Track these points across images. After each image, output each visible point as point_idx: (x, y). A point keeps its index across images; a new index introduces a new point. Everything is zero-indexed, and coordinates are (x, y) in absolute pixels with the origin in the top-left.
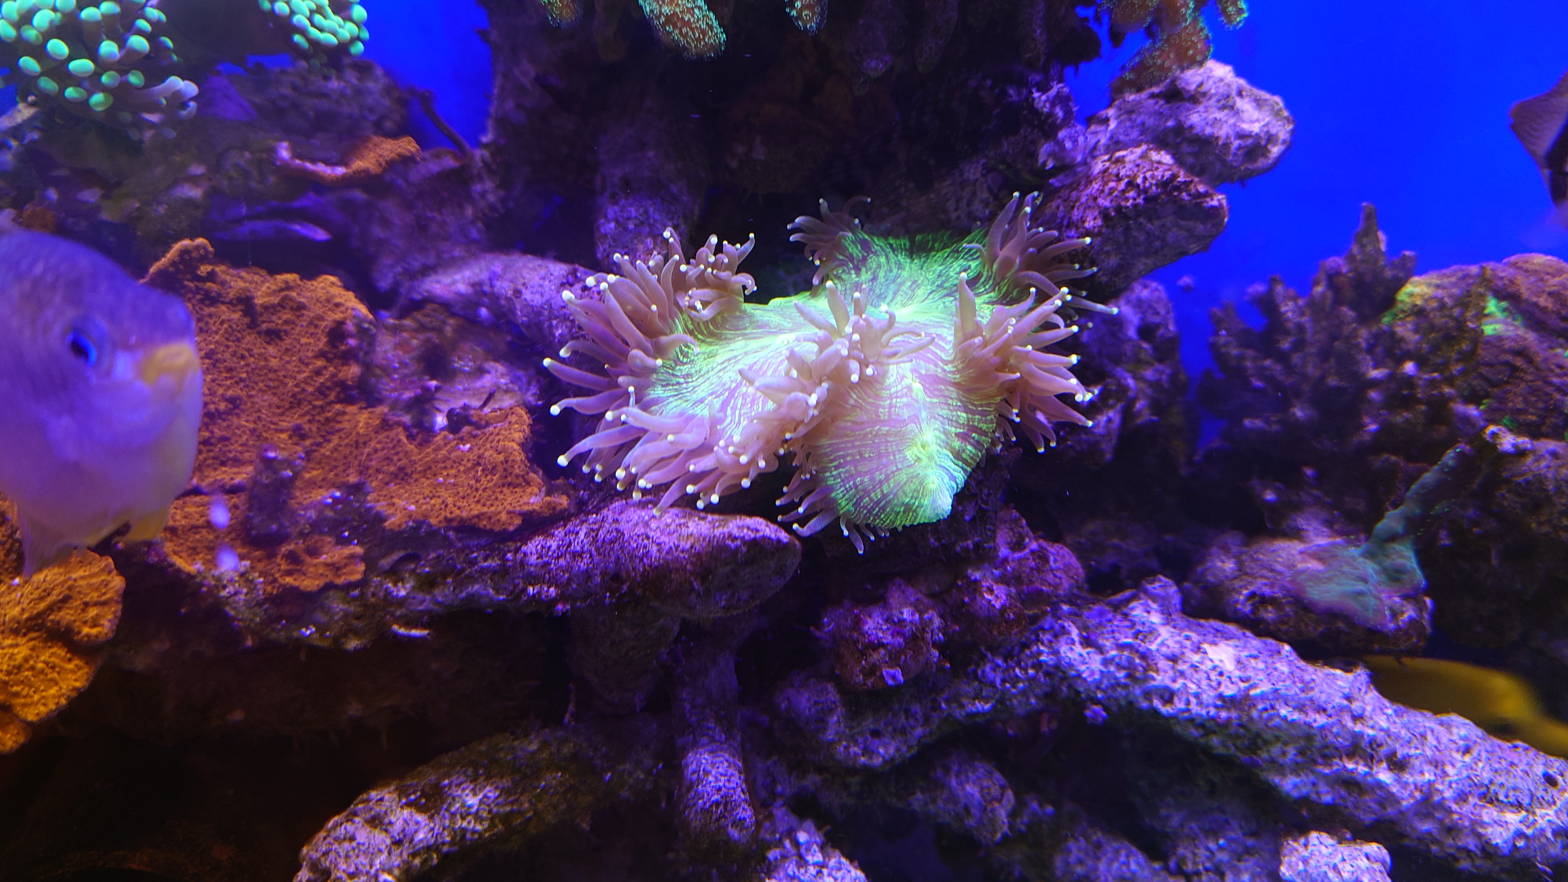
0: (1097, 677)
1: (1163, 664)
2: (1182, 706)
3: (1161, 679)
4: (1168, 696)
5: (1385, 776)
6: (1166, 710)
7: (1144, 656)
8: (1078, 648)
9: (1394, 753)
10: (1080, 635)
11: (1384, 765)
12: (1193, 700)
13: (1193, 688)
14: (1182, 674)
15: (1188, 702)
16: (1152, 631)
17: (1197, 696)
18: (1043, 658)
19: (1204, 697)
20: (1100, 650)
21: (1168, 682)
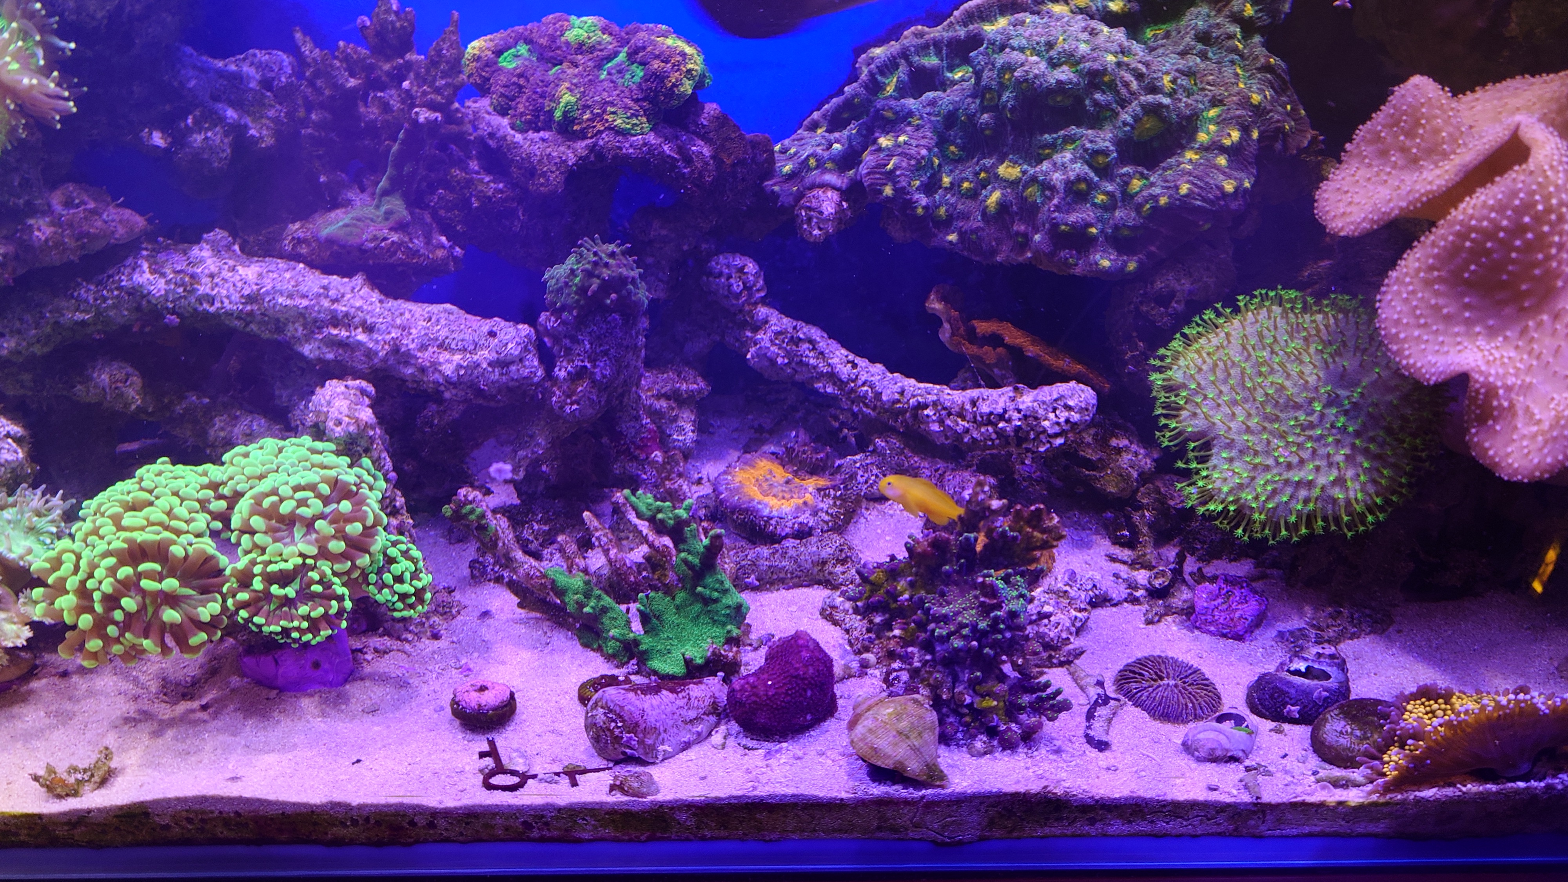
0: (163, 292)
1: (205, 280)
2: (219, 305)
3: (203, 288)
4: (212, 300)
5: (362, 337)
6: (212, 309)
7: (193, 276)
8: (147, 275)
9: (365, 321)
10: (150, 267)
11: (360, 330)
12: (226, 301)
13: (224, 292)
14: (217, 285)
15: (222, 302)
16: (202, 261)
17: (228, 297)
18: (123, 283)
19: (233, 298)
20: (163, 275)
21: (208, 291)
